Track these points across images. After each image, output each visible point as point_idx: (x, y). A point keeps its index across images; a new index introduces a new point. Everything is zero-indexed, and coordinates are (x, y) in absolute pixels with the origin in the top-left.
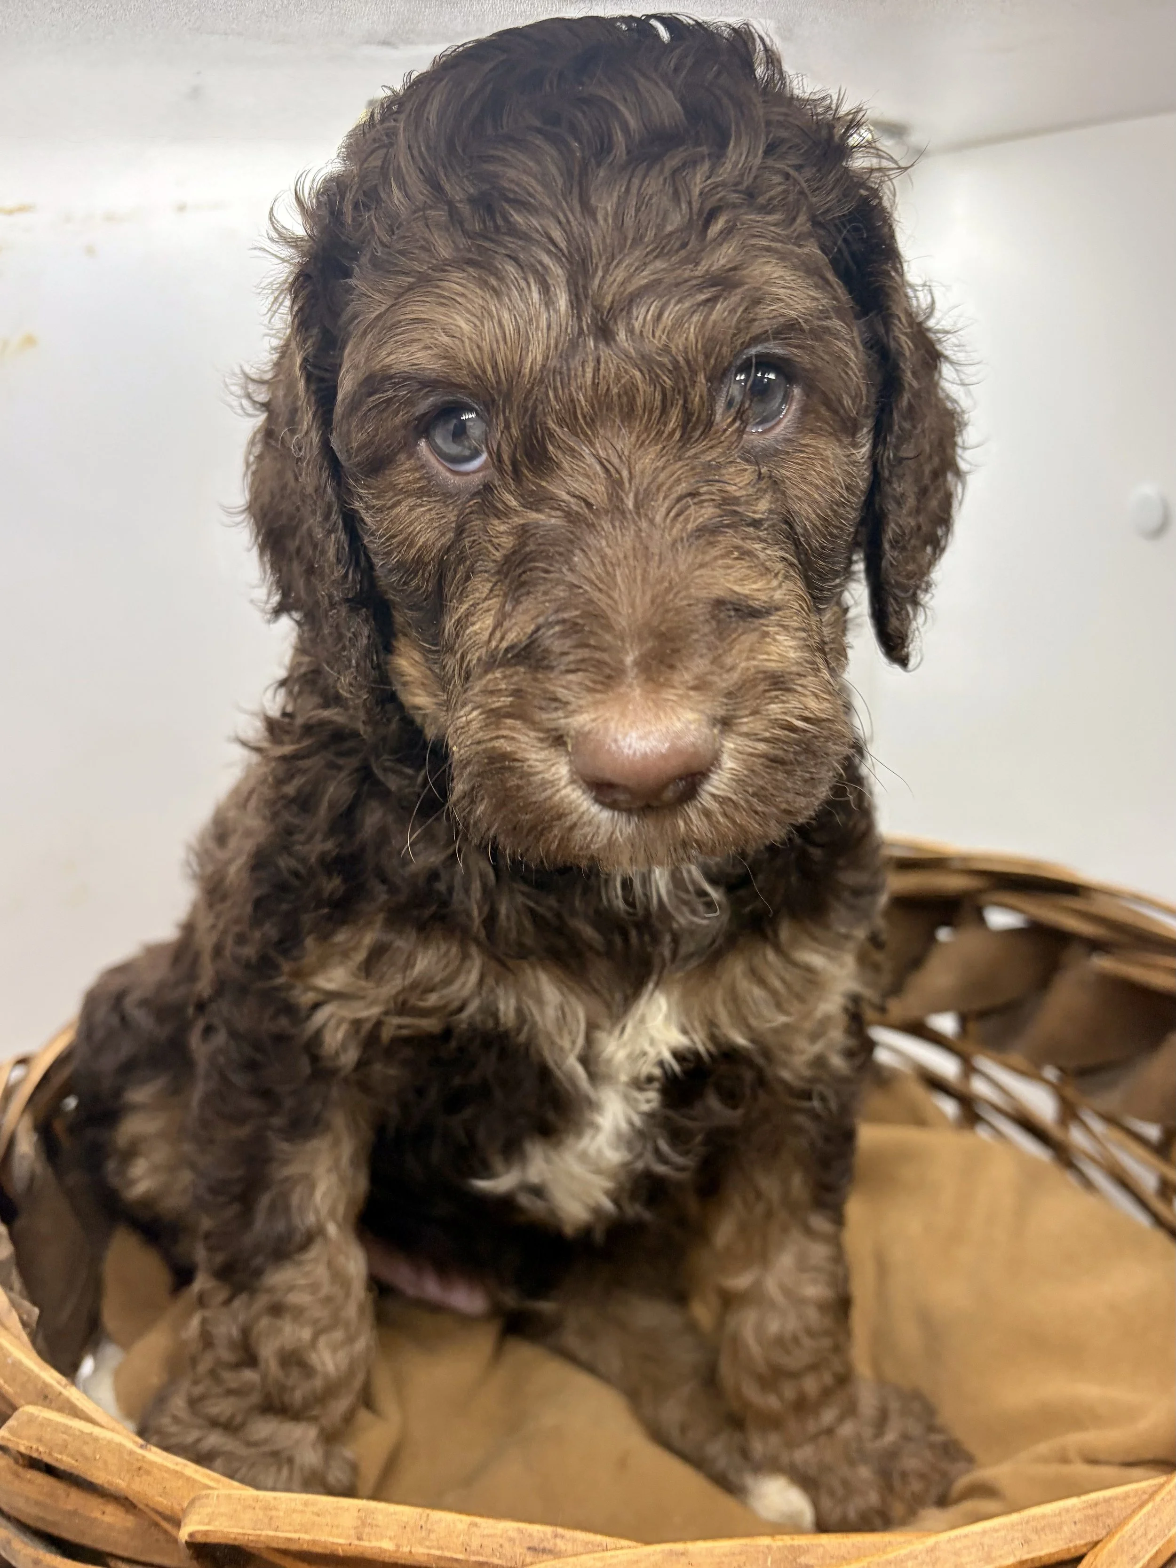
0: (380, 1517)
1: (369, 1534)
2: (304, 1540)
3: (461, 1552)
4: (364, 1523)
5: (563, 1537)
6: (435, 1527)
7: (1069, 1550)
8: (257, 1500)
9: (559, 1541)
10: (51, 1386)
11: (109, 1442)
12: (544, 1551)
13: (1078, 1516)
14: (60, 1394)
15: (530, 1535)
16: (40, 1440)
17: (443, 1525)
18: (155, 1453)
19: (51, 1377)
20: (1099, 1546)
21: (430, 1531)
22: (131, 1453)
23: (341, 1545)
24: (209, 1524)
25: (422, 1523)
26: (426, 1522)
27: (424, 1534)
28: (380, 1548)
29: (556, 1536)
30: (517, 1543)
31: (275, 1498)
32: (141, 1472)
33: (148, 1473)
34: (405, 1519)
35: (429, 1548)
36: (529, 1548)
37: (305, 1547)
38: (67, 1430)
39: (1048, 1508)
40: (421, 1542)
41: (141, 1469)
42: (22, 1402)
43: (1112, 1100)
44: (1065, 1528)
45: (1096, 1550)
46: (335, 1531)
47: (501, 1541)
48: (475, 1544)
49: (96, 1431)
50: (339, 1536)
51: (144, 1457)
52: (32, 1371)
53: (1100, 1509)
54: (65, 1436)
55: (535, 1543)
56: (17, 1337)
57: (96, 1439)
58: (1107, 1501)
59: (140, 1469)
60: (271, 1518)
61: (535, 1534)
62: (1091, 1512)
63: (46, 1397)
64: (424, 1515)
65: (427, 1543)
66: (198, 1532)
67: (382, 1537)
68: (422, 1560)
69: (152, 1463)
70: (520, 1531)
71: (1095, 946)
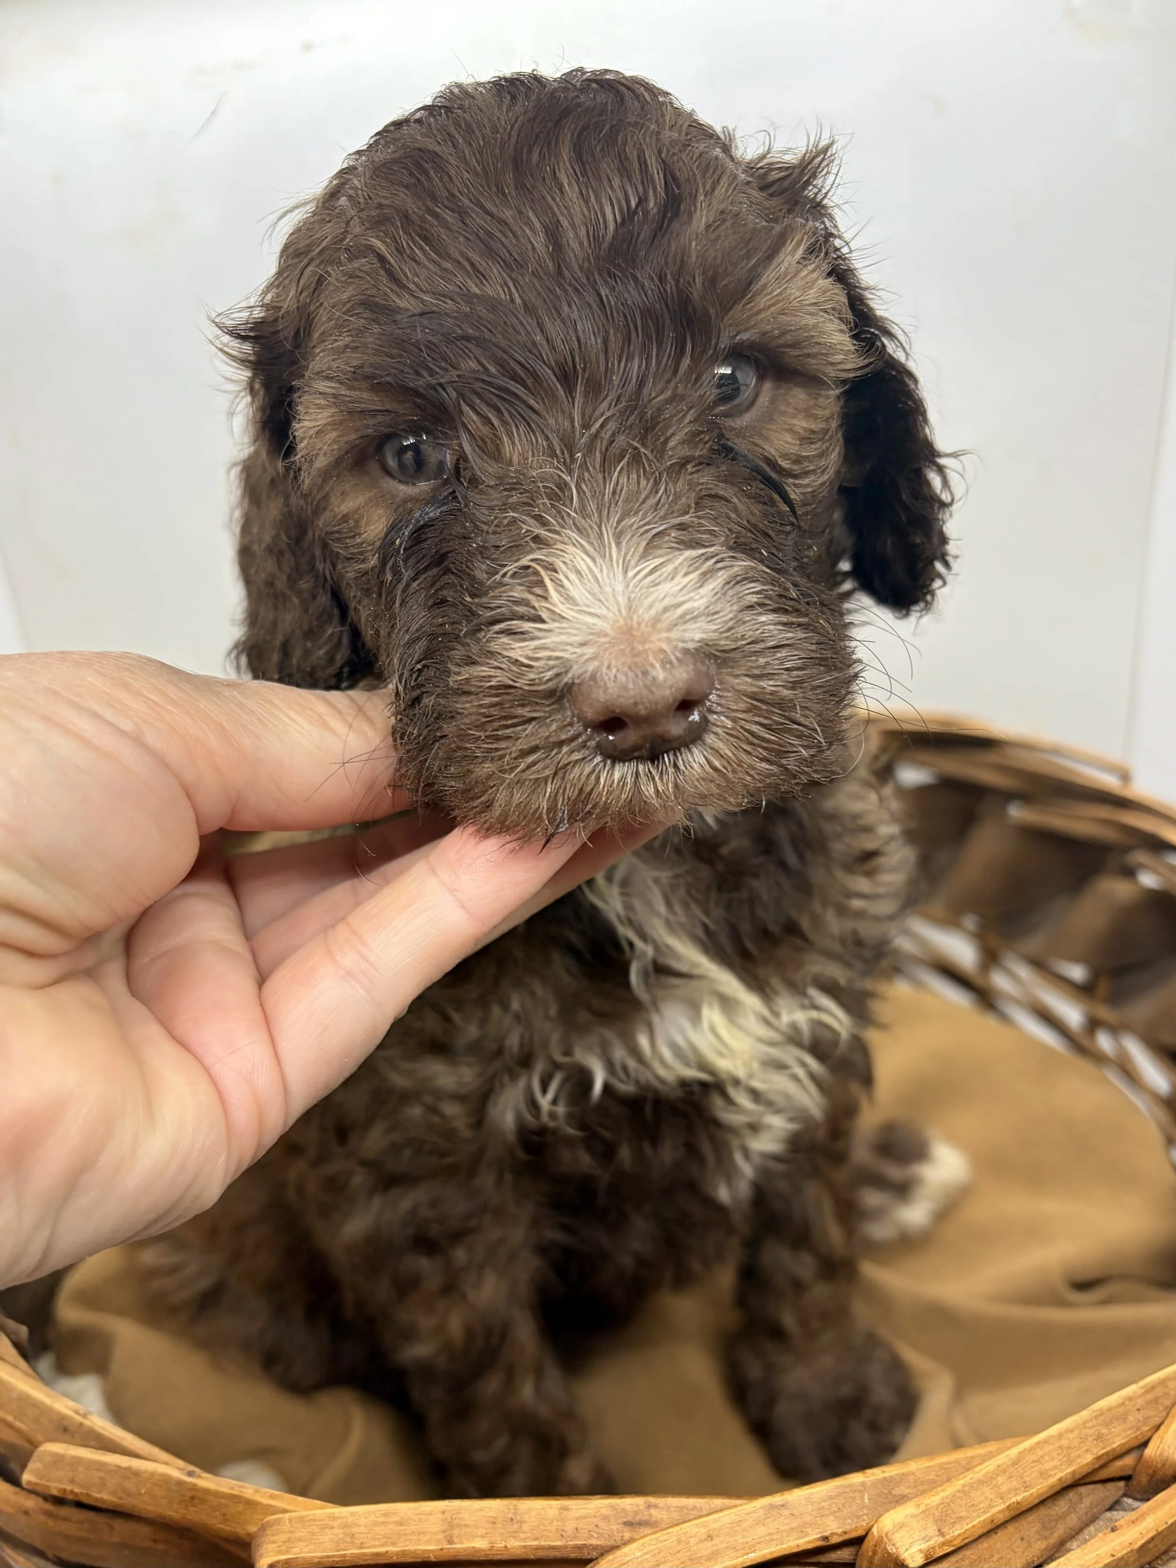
0: (466, 1516)
1: (459, 1536)
2: (393, 1553)
3: (557, 1540)
4: (451, 1525)
5: (656, 1506)
6: (526, 1517)
7: (1137, 1437)
8: (333, 1518)
9: (653, 1511)
10: (70, 1418)
11: (153, 1474)
12: (641, 1524)
13: (1140, 1402)
14: (81, 1424)
15: (624, 1510)
16: (72, 1481)
17: (533, 1513)
18: (206, 1479)
19: (67, 1407)
20: (1162, 1428)
21: (521, 1522)
22: (180, 1483)
23: (432, 1551)
24: (287, 1552)
25: (511, 1515)
26: (515, 1513)
27: (516, 1526)
28: (473, 1548)
29: (649, 1507)
30: (612, 1519)
31: (352, 1514)
32: (196, 1501)
33: (203, 1501)
34: (493, 1514)
35: (525, 1540)
36: (626, 1524)
37: (395, 1559)
38: (101, 1466)
39: (1113, 1399)
40: (514, 1534)
41: (196, 1496)
42: (40, 1438)
43: (1035, 944)
44: (1131, 1418)
45: (1160, 1432)
46: (422, 1537)
47: (596, 1521)
48: (570, 1527)
49: (135, 1463)
50: (429, 1542)
51: (195, 1485)
52: (42, 1403)
53: (1158, 1392)
54: (101, 1474)
55: (630, 1518)
56: (15, 1366)
57: (136, 1473)
58: (1163, 1382)
59: (193, 1498)
60: (353, 1536)
61: (628, 1508)
62: (1149, 1397)
63: (65, 1430)
64: (512, 1507)
65: (522, 1535)
66: (278, 1562)
67: (474, 1537)
68: (520, 1554)
69: (207, 1491)
70: (613, 1508)
71: (1009, 796)
